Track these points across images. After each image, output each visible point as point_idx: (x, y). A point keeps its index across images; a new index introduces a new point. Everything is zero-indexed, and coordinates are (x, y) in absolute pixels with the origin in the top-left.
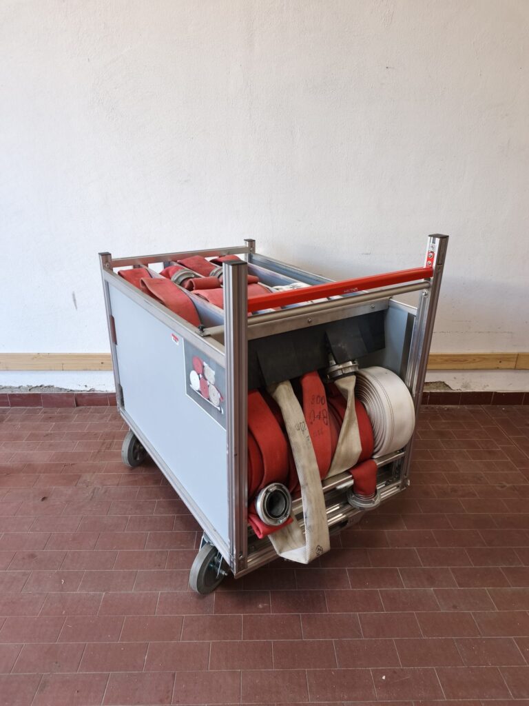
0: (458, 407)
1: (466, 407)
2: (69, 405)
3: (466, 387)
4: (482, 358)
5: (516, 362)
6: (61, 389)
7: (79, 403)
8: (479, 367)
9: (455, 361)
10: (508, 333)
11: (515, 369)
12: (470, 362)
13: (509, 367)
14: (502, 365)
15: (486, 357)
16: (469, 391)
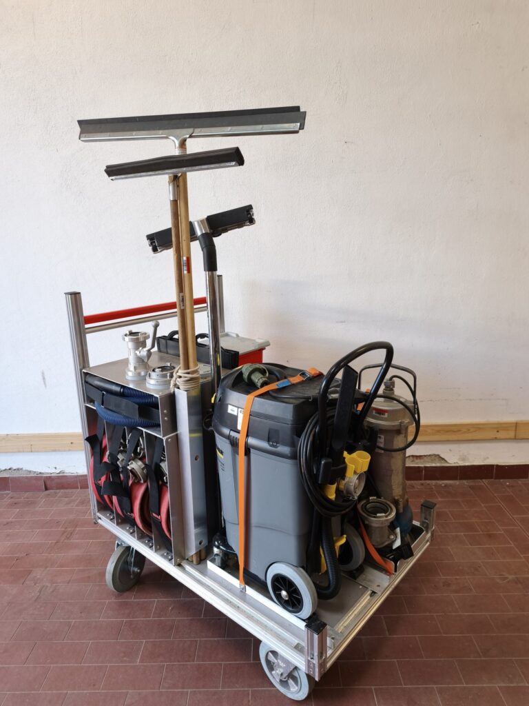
0: (457, 482)
1: (465, 482)
2: (37, 489)
3: (464, 460)
4: (478, 427)
5: (516, 430)
6: (30, 472)
7: (48, 486)
8: (475, 438)
9: (447, 431)
10: (503, 399)
11: (516, 439)
12: (465, 432)
13: (508, 437)
14: (499, 435)
15: (481, 426)
16: (467, 464)
